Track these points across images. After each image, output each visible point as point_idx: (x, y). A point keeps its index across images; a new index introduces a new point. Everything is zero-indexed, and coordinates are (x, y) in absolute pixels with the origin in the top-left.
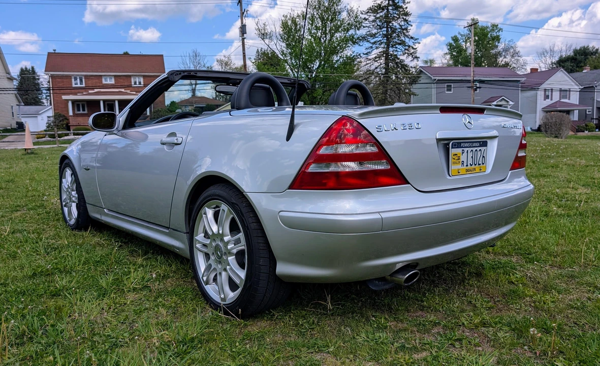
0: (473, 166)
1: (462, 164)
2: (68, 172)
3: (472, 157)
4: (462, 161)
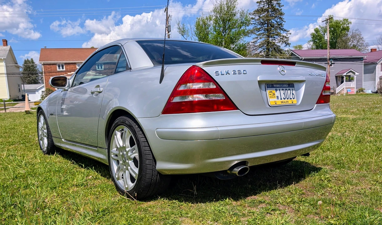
0: (286, 99)
1: (277, 98)
2: (42, 118)
3: (284, 94)
4: (277, 96)
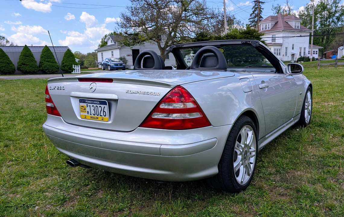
0: (96, 116)
1: (88, 113)
3: (94, 110)
4: (87, 111)
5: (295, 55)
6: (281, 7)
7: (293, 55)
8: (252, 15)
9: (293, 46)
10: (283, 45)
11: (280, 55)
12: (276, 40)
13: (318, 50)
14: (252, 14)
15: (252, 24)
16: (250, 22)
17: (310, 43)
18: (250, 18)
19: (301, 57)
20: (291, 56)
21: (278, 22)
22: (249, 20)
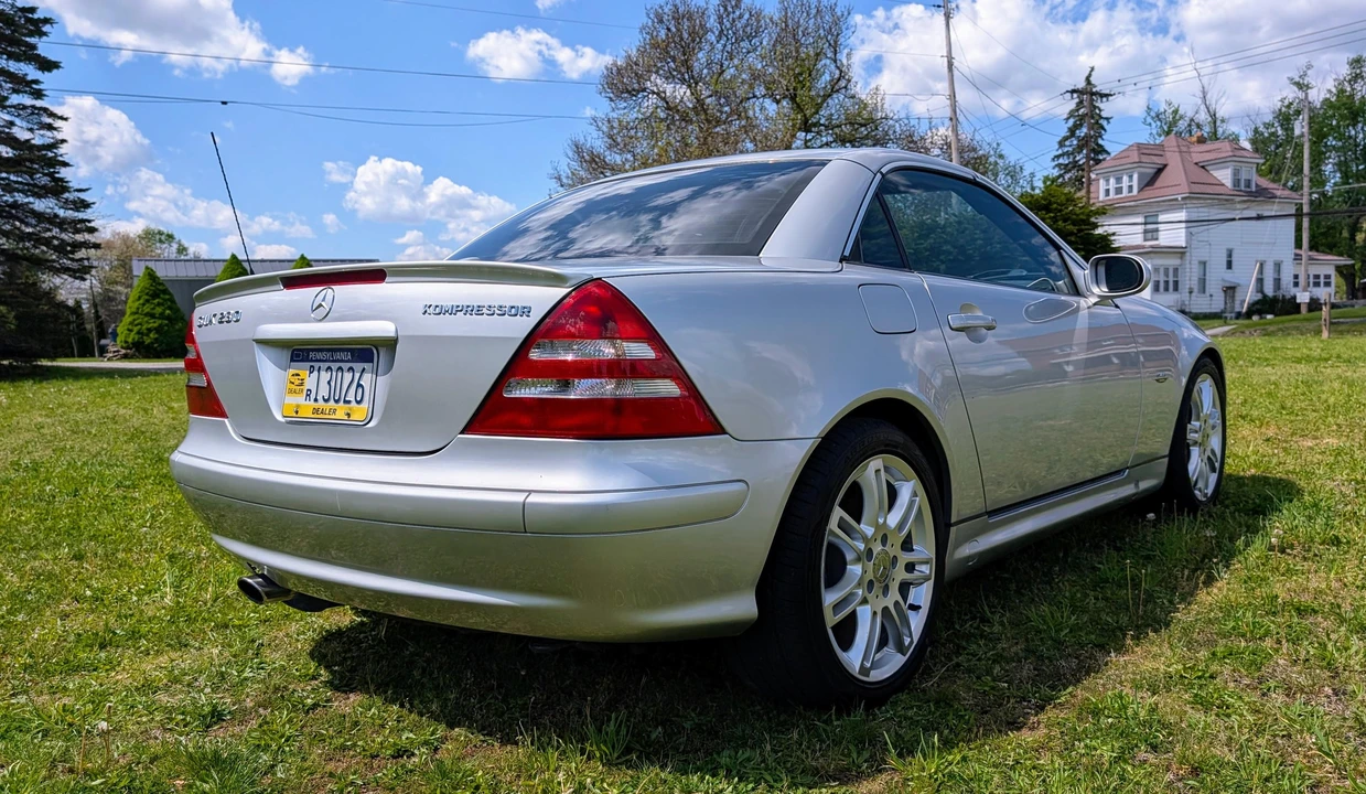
0: (331, 402)
1: (307, 395)
3: (329, 382)
4: (308, 390)
5: (1238, 290)
6: (1181, 112)
7: (1230, 290)
8: (1067, 143)
9: (1230, 255)
10: (1188, 254)
11: (1176, 289)
12: (1162, 235)
13: (1331, 271)
14: (1066, 139)
15: (1067, 176)
16: (1057, 169)
17: (1298, 245)
18: (1060, 152)
19: (1265, 296)
20: (1223, 294)
21: (1165, 166)
22: (1053, 160)
